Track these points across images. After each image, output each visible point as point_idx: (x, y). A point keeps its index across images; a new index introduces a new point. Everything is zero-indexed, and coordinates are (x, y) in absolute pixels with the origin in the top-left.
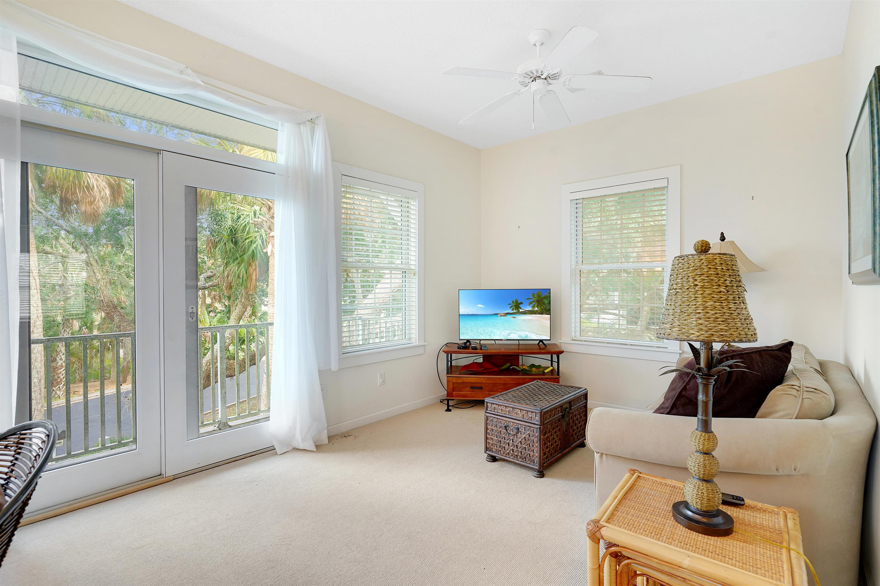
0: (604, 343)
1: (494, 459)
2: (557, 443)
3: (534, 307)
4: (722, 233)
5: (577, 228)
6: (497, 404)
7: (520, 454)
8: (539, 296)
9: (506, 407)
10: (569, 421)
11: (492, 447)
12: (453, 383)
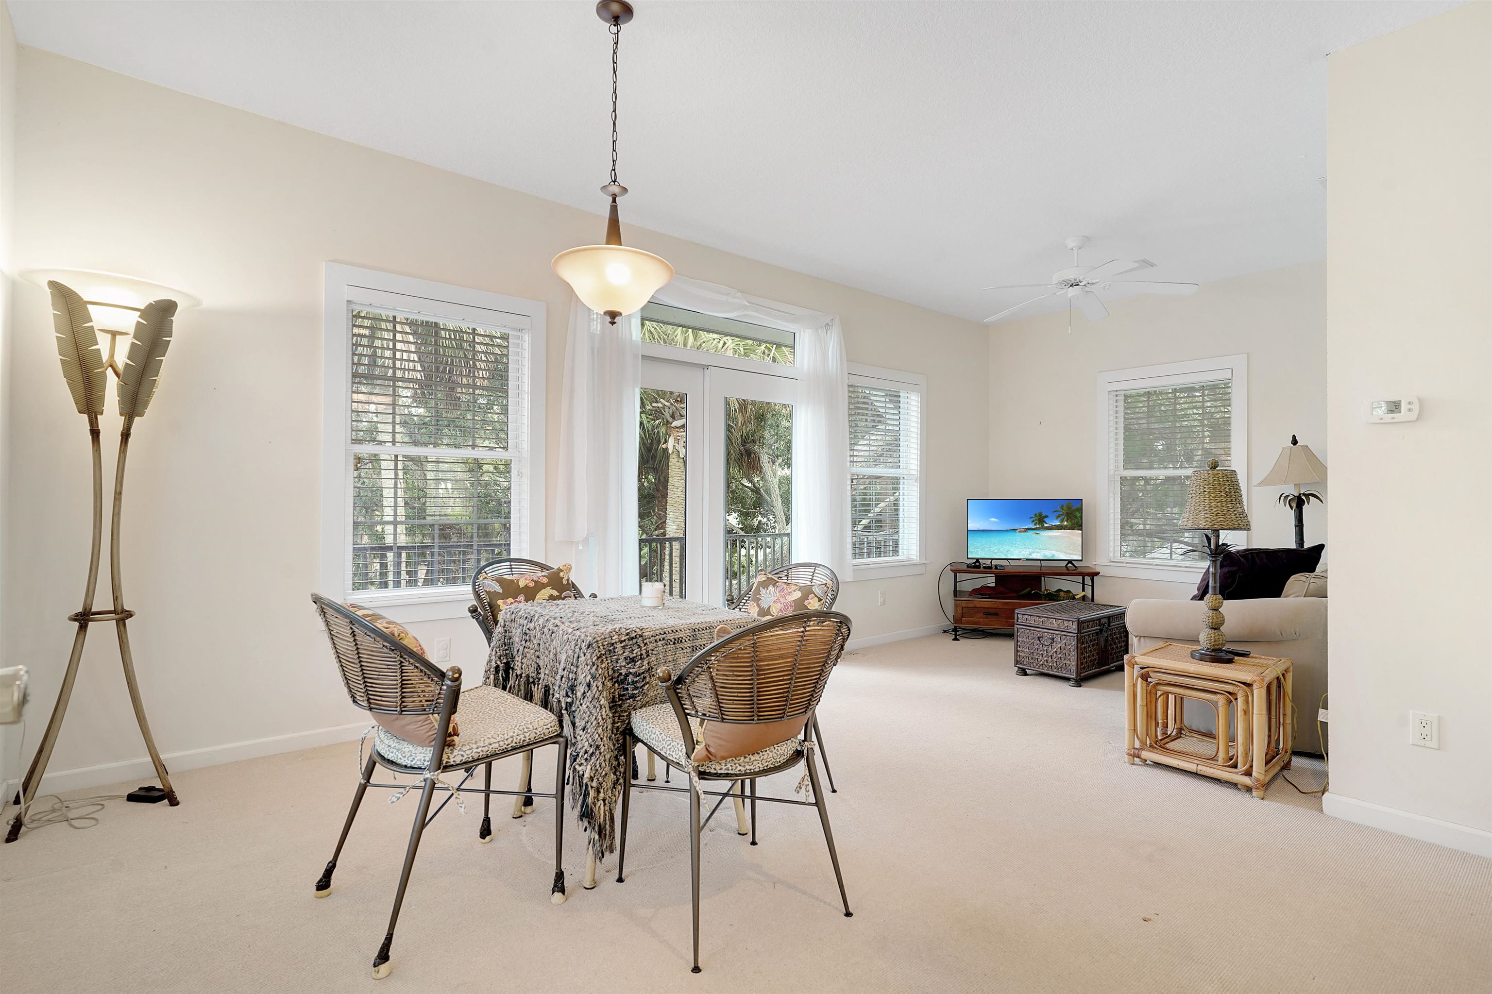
0: (1152, 565)
1: (1024, 672)
2: (1095, 657)
3: (1062, 521)
4: (1294, 436)
5: (1117, 415)
6: (1029, 615)
7: (1055, 664)
8: (1069, 508)
9: (1039, 617)
10: (1107, 637)
11: (1023, 659)
12: (962, 607)
